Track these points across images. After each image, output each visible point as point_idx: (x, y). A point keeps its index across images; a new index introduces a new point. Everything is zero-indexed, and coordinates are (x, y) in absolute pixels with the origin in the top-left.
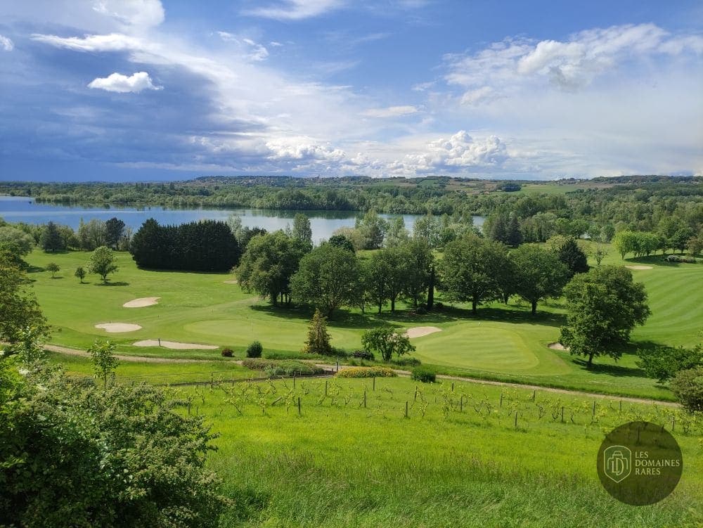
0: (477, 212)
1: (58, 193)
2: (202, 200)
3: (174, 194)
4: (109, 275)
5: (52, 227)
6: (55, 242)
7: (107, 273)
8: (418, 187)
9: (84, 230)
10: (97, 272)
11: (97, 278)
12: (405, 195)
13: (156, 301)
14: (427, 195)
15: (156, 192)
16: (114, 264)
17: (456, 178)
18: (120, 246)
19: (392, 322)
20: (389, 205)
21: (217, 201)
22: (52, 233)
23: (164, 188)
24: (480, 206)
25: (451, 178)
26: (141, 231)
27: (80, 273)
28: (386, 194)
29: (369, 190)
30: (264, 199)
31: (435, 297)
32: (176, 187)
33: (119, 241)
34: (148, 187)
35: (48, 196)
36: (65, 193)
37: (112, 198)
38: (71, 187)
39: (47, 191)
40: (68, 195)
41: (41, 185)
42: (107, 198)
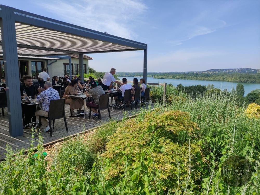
1: (160, 76)
3: (197, 76)
15: (191, 75)
21: (212, 79)
23: (194, 74)
30: (233, 78)
34: (188, 74)
35: (157, 77)
36: (162, 76)
37: (176, 78)
38: (164, 74)
39: (157, 76)
40: (163, 77)
41: (156, 73)
42: (174, 77)
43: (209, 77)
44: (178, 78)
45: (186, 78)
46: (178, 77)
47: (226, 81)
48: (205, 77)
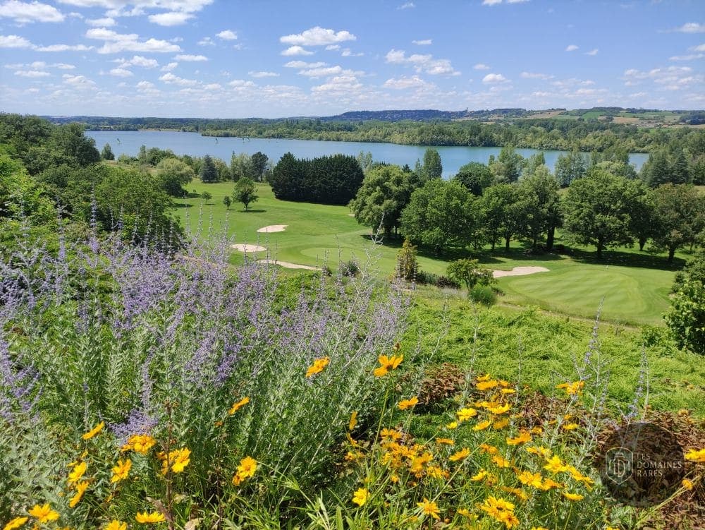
0: (645, 148)
1: (220, 129)
2: (344, 135)
3: (320, 130)
4: (251, 204)
5: (208, 160)
6: (211, 173)
7: (249, 201)
8: (580, 119)
9: (234, 164)
10: (240, 201)
11: (241, 206)
12: (562, 129)
13: (284, 228)
14: (589, 129)
15: (304, 128)
16: (255, 194)
17: (628, 109)
18: (264, 179)
19: (499, 258)
20: (539, 140)
21: (359, 137)
22: (208, 165)
23: (311, 124)
24: (650, 142)
25: (621, 109)
26: (280, 164)
27: (227, 202)
28: (539, 129)
29: (520, 125)
30: (405, 135)
31: (555, 236)
32: (323, 122)
33: (263, 174)
34: (297, 123)
35: (211, 132)
36: (226, 129)
37: (265, 134)
38: (231, 123)
39: (212, 127)
40: (228, 131)
41: (207, 121)
42: (260, 133)
43: (349, 133)
44: (273, 137)
45: (293, 134)
46: (272, 132)
47: (390, 142)
48: (340, 132)
